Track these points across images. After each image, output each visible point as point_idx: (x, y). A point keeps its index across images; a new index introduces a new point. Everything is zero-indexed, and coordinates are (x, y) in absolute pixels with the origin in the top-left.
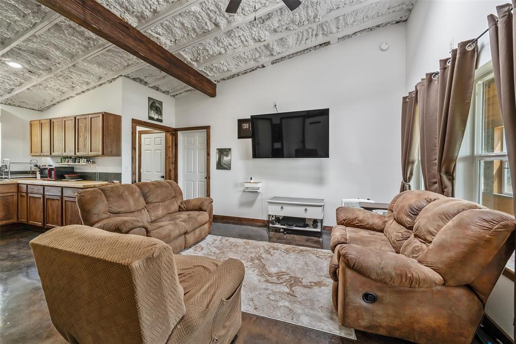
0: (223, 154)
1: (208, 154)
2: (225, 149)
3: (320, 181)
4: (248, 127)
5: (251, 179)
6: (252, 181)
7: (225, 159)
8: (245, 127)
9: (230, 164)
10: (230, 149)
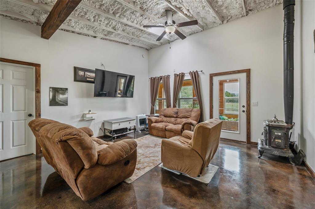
0: (58, 92)
1: (38, 92)
2: (61, 89)
3: (124, 109)
4: (83, 74)
5: (90, 111)
6: (90, 113)
7: (61, 97)
8: (81, 74)
9: (67, 101)
10: (67, 89)
